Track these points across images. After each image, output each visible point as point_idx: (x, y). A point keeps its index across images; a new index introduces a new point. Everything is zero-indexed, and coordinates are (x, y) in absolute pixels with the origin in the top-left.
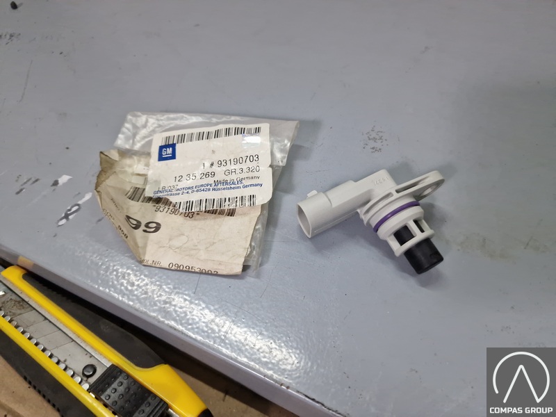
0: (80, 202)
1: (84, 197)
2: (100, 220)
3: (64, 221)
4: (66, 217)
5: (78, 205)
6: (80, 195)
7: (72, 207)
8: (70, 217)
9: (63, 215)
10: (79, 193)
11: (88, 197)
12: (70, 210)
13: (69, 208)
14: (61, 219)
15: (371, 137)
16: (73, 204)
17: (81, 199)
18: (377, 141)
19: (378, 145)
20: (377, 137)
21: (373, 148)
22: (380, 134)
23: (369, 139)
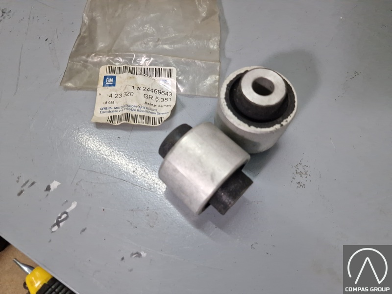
0: (68, 211)
1: (71, 206)
2: (84, 230)
3: (56, 227)
4: (58, 223)
5: (66, 213)
6: (67, 203)
7: (62, 215)
8: (61, 224)
9: (55, 222)
10: (67, 201)
11: (74, 205)
12: (60, 217)
13: (59, 215)
14: (54, 226)
15: (298, 171)
16: (63, 211)
17: (68, 208)
18: (303, 175)
19: (303, 180)
20: (303, 171)
21: (299, 183)
22: (306, 169)
23: (297, 173)
